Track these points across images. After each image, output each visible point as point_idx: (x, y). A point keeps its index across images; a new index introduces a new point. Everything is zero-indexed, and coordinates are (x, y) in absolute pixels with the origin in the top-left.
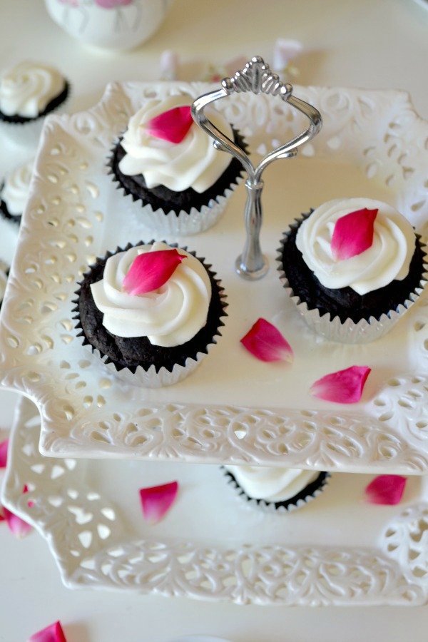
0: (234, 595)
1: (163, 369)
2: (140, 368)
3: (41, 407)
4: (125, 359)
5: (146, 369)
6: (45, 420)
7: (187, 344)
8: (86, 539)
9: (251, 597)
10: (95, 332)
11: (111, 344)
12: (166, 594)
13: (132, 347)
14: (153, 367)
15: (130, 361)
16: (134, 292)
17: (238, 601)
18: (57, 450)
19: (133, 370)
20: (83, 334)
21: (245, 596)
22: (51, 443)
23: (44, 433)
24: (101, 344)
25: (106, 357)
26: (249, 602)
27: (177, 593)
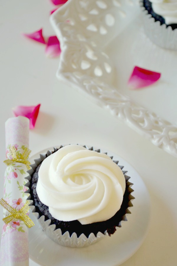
0: (155, 136)
8: (85, 66)
9: (165, 143)
12: (112, 112)
17: (155, 142)
21: (161, 141)
26: (161, 146)
27: (119, 115)
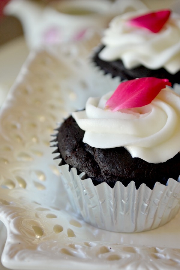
1: (143, 186)
2: (119, 184)
3: (9, 222)
4: (103, 174)
5: (126, 185)
6: (11, 232)
7: (169, 161)
10: (74, 151)
11: (90, 160)
13: (111, 161)
14: (132, 183)
15: (108, 177)
16: (117, 109)
18: (22, 259)
19: (112, 185)
20: (61, 157)
22: (16, 253)
23: (9, 243)
24: (79, 160)
25: (83, 174)
